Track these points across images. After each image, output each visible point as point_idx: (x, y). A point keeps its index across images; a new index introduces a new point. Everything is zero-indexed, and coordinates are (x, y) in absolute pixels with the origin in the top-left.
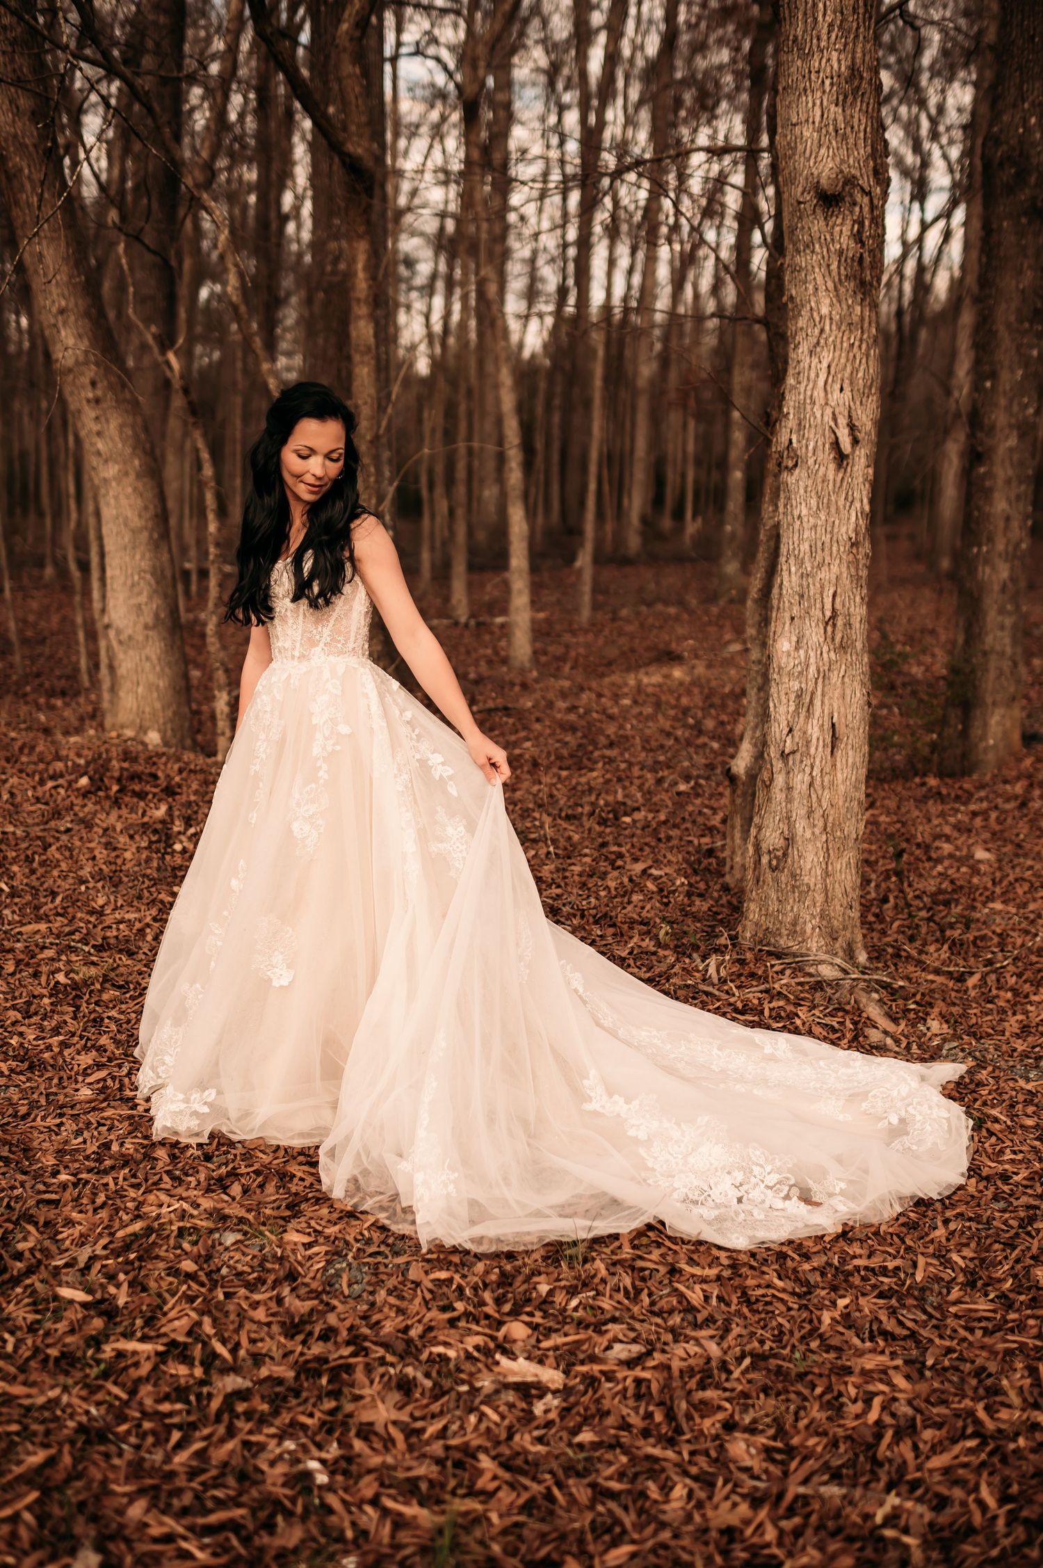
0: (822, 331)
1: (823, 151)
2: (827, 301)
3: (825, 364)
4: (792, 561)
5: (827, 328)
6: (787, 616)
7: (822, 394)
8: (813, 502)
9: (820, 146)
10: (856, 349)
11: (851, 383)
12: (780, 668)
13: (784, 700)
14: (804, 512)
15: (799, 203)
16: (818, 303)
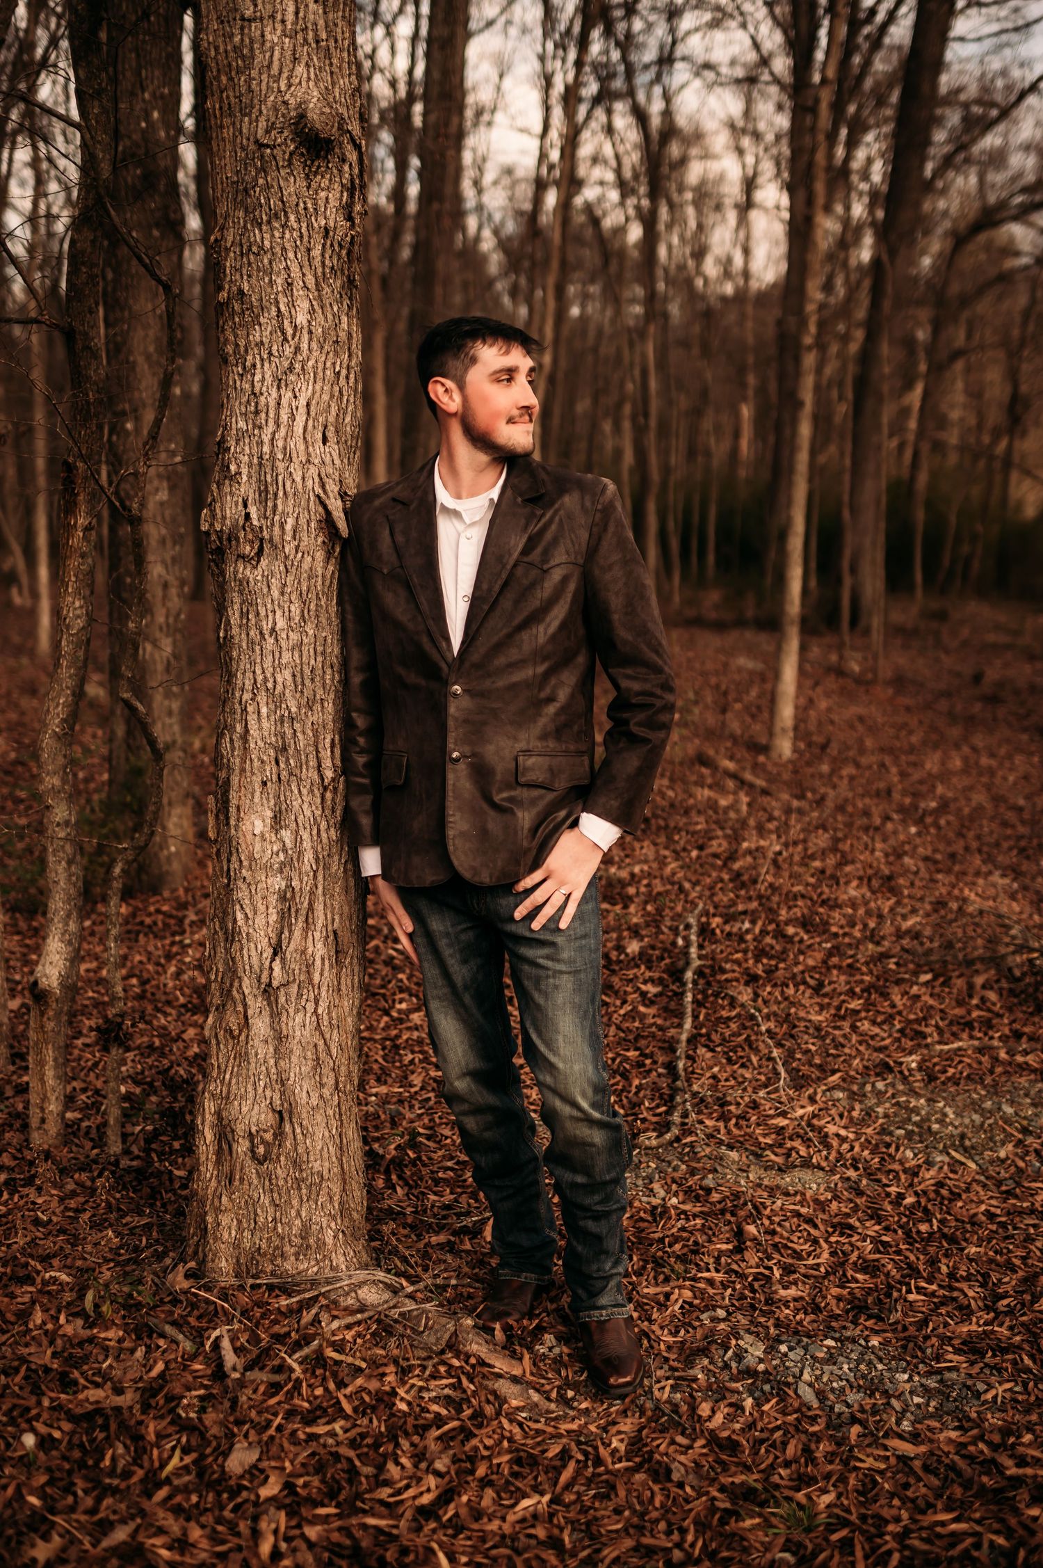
0: (297, 349)
1: (300, 69)
2: (305, 305)
3: (302, 401)
4: (262, 698)
5: (304, 346)
6: (257, 780)
7: (302, 447)
8: (295, 609)
9: (295, 60)
10: (342, 381)
11: (337, 432)
12: (252, 859)
13: (261, 908)
14: (281, 624)
15: (262, 146)
16: (292, 304)
